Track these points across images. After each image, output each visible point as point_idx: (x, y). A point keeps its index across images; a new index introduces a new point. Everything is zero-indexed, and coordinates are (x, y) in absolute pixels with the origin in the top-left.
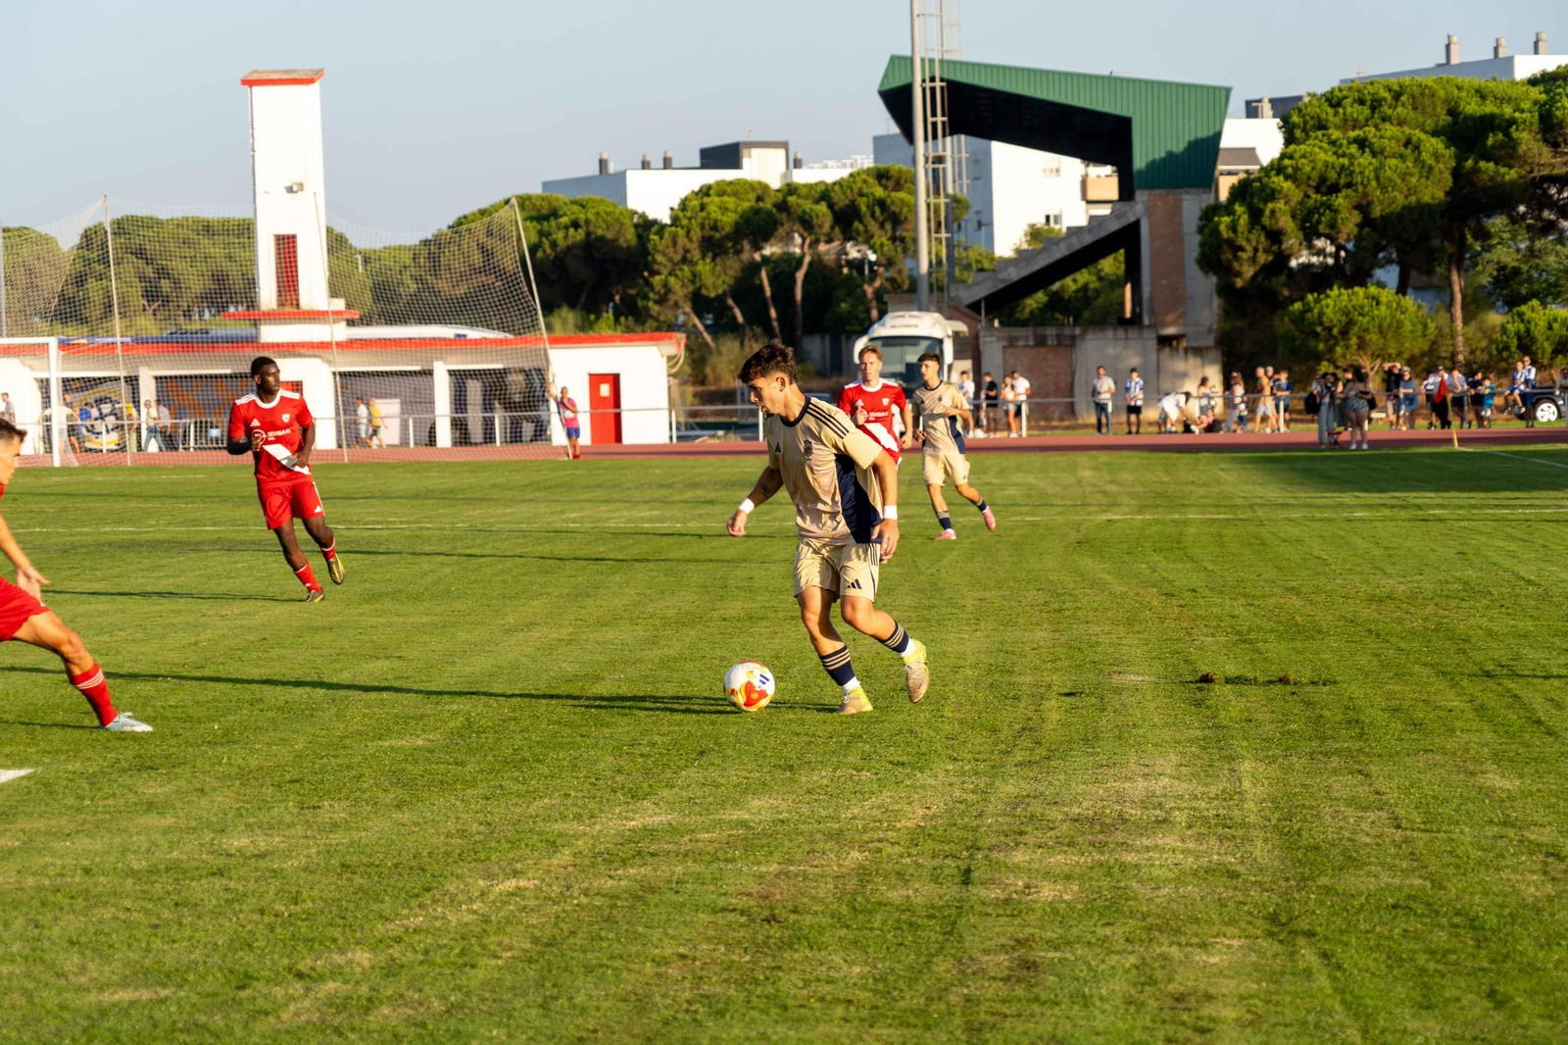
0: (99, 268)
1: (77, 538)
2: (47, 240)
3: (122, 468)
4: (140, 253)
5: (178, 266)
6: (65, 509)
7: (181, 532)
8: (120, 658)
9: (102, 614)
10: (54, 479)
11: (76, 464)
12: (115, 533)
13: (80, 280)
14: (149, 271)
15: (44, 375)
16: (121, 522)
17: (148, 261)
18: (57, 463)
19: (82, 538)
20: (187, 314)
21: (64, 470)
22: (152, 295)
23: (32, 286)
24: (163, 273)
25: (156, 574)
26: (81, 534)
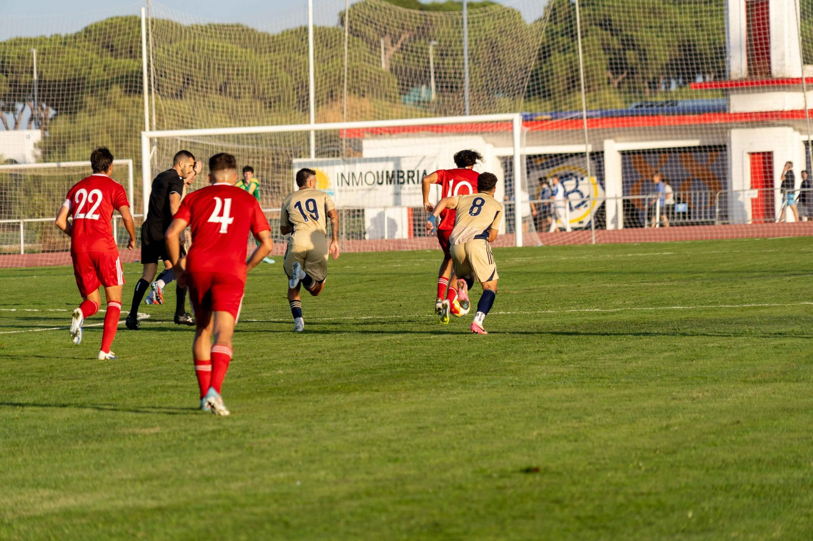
0: (566, 40)
1: (542, 321)
2: (511, 14)
3: (587, 247)
4: (606, 24)
5: (644, 36)
6: (529, 291)
7: (649, 312)
8: (590, 444)
9: (570, 399)
10: (518, 260)
11: (540, 244)
12: (581, 314)
13: (545, 54)
14: (615, 43)
15: (507, 152)
16: (588, 302)
17: (614, 32)
18: (520, 244)
19: (548, 320)
20: (653, 85)
21: (527, 250)
22: (617, 66)
23: (497, 62)
24: (629, 43)
25: (625, 356)
26: (547, 316)
